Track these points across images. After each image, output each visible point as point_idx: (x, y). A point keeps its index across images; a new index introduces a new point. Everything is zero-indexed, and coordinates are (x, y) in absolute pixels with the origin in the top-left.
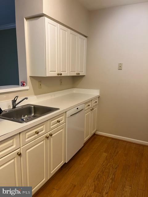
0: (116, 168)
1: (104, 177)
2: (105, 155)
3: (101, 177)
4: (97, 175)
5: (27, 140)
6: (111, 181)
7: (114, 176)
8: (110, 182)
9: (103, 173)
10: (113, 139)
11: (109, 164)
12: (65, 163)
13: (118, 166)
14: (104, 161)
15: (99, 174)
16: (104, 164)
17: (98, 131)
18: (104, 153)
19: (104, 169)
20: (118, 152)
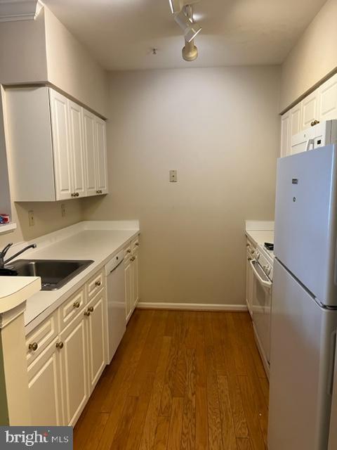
0: (194, 355)
1: (180, 372)
2: (167, 339)
3: (175, 373)
4: (167, 373)
5: (65, 320)
6: (193, 374)
7: (196, 366)
8: (192, 376)
9: (176, 366)
10: (171, 311)
11: (180, 352)
12: (107, 366)
13: (196, 350)
14: (170, 350)
15: (170, 371)
16: (172, 354)
17: (142, 301)
18: (165, 337)
19: (175, 360)
20: (187, 330)
